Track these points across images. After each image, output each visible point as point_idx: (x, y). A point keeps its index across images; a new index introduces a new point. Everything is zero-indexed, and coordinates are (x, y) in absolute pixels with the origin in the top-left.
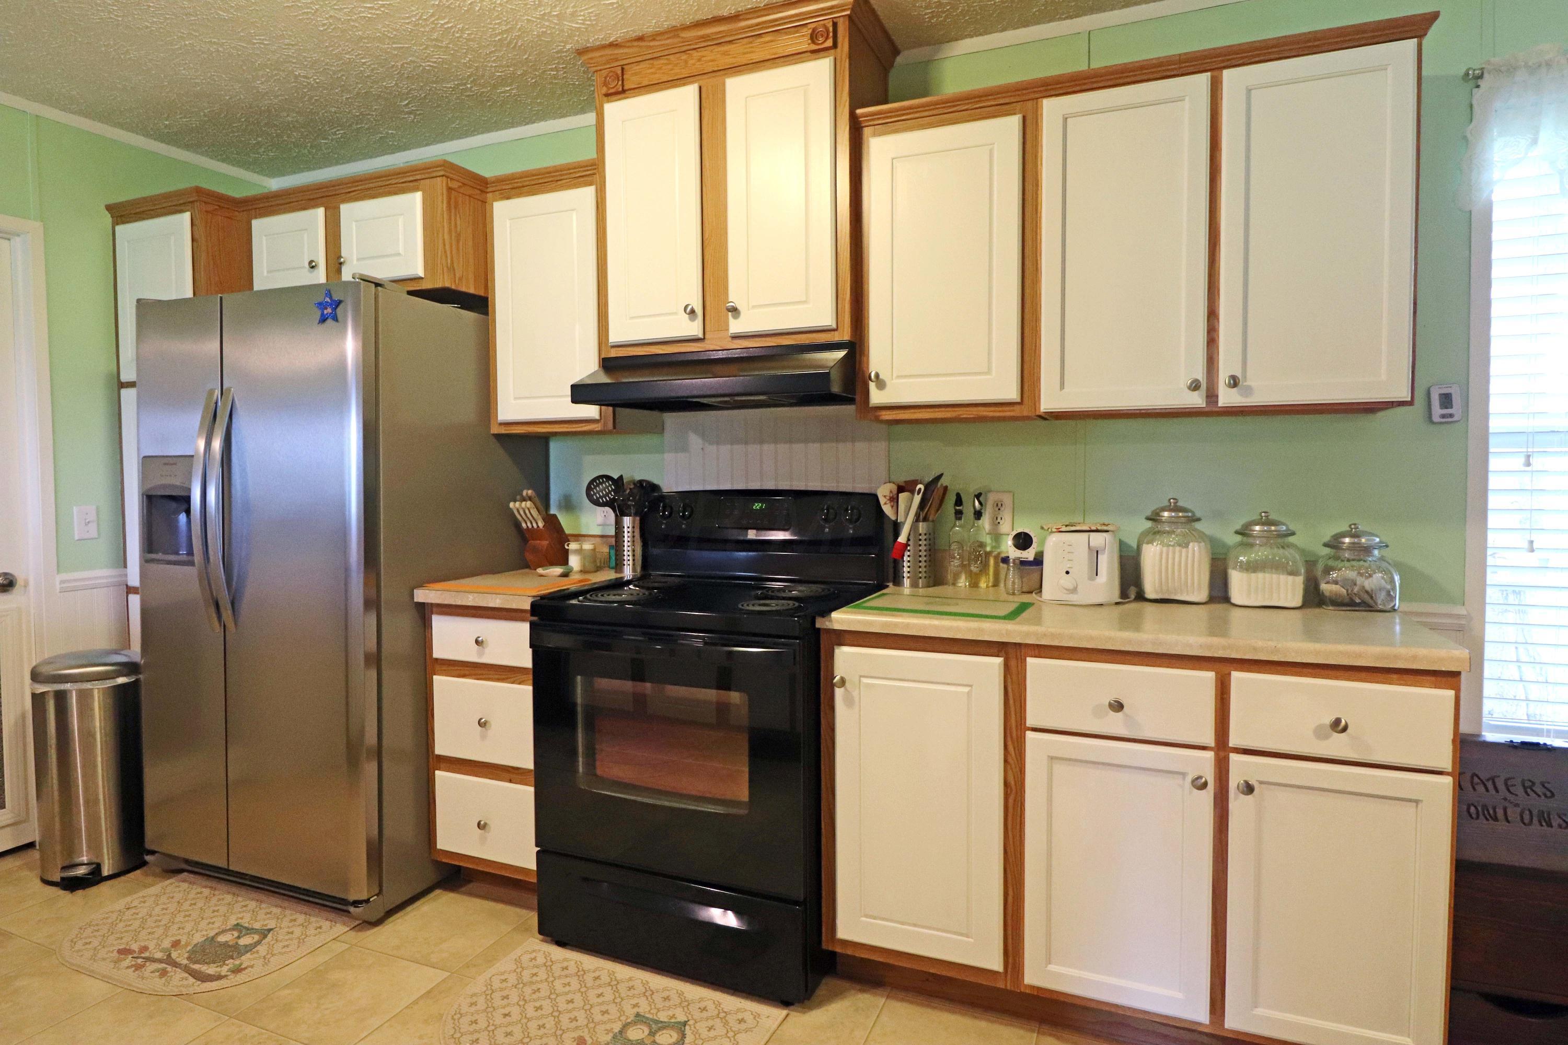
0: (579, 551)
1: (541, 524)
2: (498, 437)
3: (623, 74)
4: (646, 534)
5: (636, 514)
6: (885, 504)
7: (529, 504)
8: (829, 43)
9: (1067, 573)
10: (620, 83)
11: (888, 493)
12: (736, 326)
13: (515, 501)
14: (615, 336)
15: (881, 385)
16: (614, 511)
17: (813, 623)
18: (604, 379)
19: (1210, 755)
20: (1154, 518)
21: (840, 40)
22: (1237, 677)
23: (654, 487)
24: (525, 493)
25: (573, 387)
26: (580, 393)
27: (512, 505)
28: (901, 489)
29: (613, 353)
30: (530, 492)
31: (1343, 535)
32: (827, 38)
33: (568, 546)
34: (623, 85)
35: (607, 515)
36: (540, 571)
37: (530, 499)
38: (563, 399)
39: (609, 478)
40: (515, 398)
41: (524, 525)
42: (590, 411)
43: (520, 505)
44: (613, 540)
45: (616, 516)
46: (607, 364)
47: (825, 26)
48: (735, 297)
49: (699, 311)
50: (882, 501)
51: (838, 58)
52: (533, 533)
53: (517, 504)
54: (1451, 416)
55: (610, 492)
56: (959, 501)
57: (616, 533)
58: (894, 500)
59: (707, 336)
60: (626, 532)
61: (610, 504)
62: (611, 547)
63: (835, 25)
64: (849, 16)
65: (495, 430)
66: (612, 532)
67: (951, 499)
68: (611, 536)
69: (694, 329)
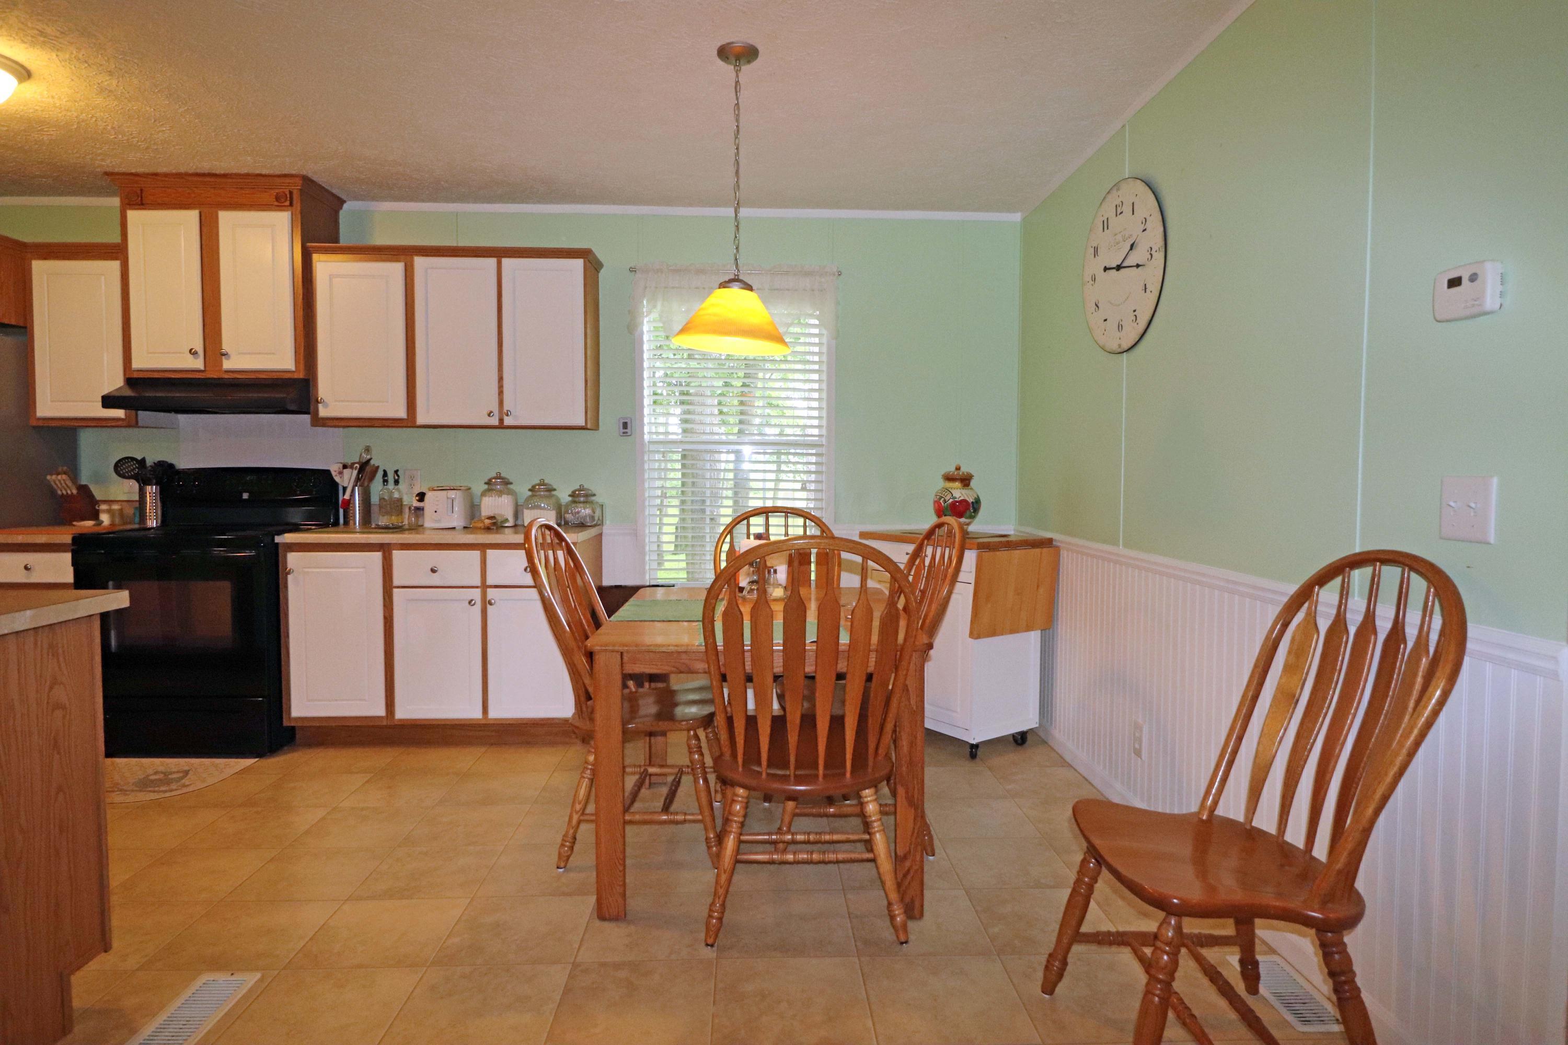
0: (109, 511)
1: (75, 492)
2: (34, 427)
3: (141, 193)
4: (165, 498)
5: (156, 484)
6: (336, 476)
7: (64, 477)
8: (288, 203)
9: (436, 512)
10: (140, 198)
11: (337, 469)
12: (227, 365)
13: (51, 475)
14: (136, 364)
15: (326, 406)
16: (138, 482)
17: (273, 540)
18: (128, 393)
19: (479, 590)
20: (489, 483)
21: (295, 202)
22: (490, 552)
23: (171, 466)
24: (60, 469)
25: (103, 397)
26: (109, 401)
27: (49, 477)
28: (345, 467)
29: (135, 375)
30: (65, 468)
31: (576, 491)
32: (286, 200)
33: (99, 507)
34: (141, 200)
35: (134, 485)
36: (75, 523)
37: (65, 473)
38: (95, 404)
39: (133, 459)
40: (52, 401)
41: (59, 492)
42: (119, 413)
43: (57, 478)
44: (138, 503)
45: (140, 485)
46: (131, 382)
47: (284, 192)
48: (226, 346)
49: (201, 353)
50: (334, 474)
51: (294, 212)
52: (67, 498)
53: (54, 477)
54: (627, 433)
55: (134, 469)
56: (385, 474)
57: (140, 498)
58: (341, 473)
59: (207, 369)
60: (148, 496)
61: (135, 477)
62: (136, 508)
63: (291, 193)
64: (300, 189)
65: (34, 423)
66: (137, 498)
67: (380, 474)
68: (136, 501)
69: (198, 364)
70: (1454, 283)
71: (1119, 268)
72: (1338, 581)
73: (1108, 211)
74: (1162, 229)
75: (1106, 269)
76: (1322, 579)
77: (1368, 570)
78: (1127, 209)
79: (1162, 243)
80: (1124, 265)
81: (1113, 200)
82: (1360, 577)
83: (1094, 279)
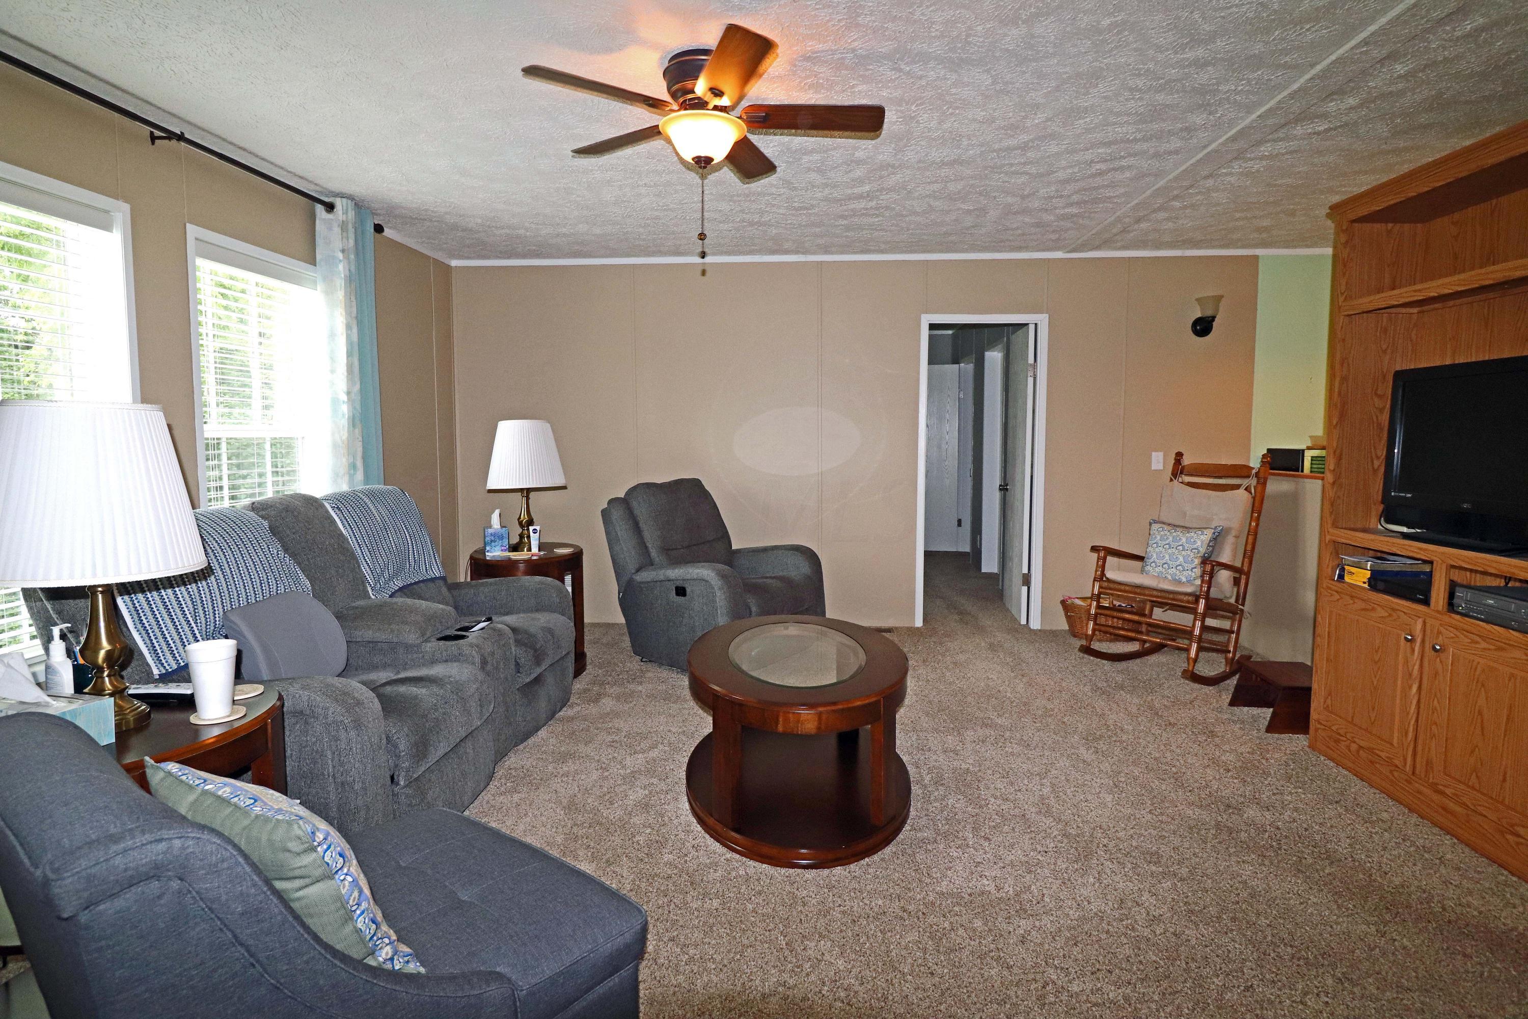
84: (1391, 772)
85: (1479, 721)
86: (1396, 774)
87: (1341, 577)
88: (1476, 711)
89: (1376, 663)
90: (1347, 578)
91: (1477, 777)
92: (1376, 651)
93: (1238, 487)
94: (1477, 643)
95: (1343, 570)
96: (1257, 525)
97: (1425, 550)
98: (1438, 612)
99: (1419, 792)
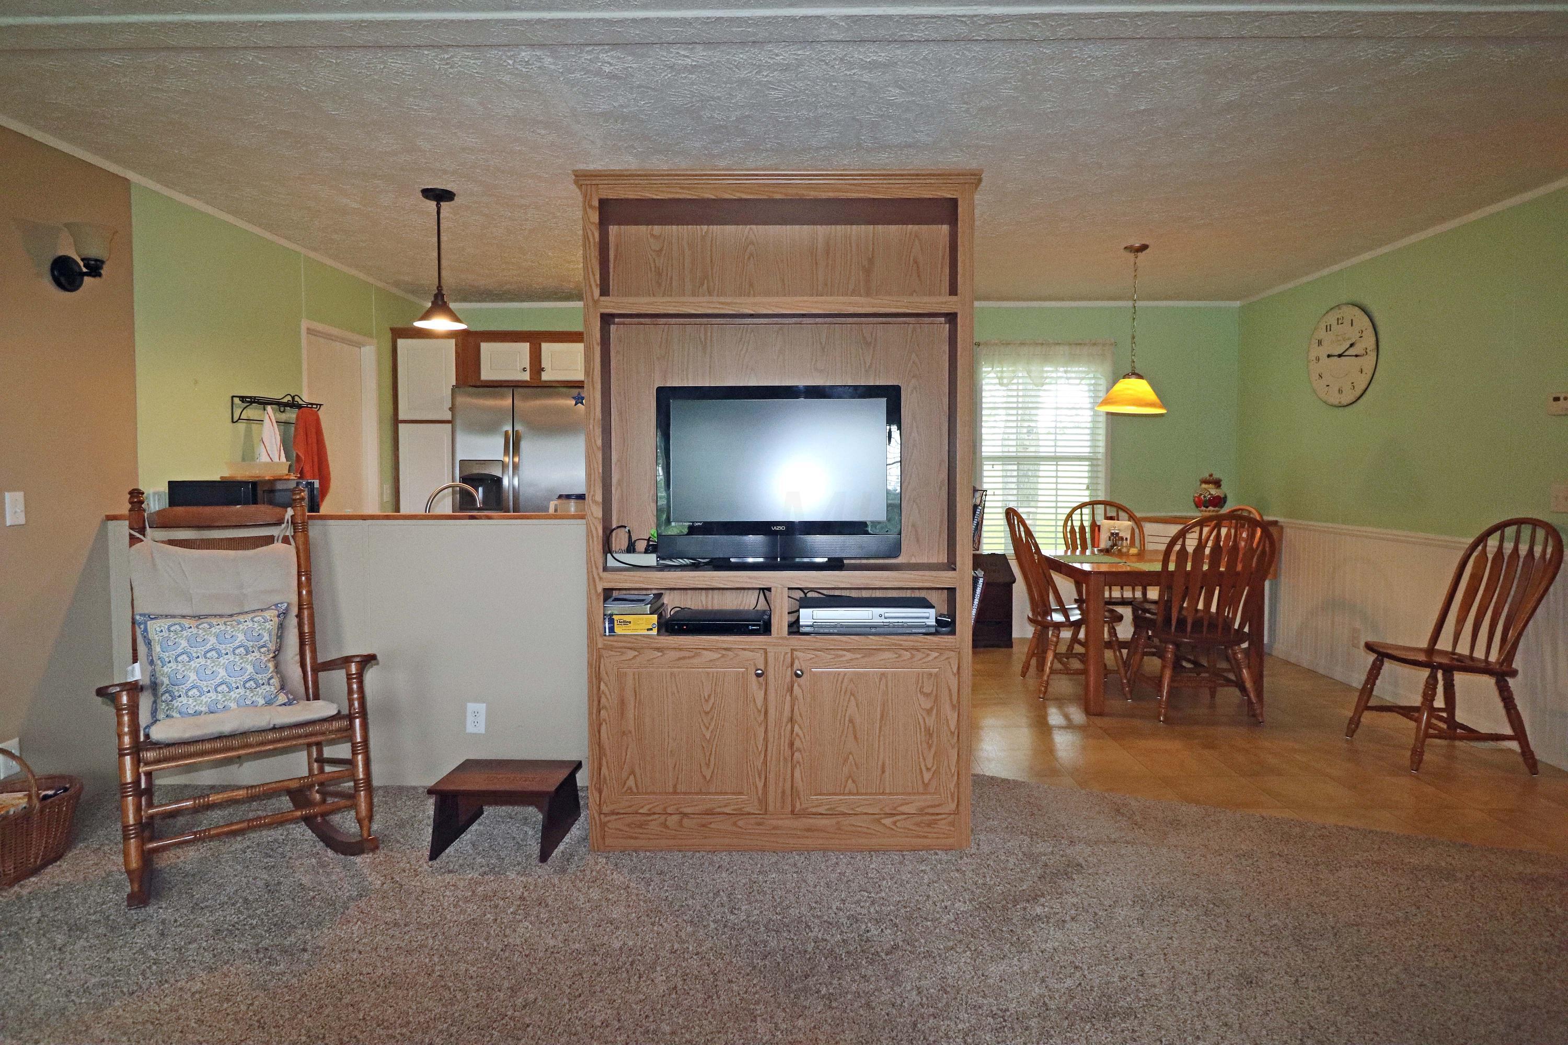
70: (1557, 399)
71: (1340, 356)
72: (1499, 533)
73: (1332, 319)
74: (1374, 339)
75: (1329, 356)
76: (1489, 533)
77: (1514, 528)
78: (1347, 322)
79: (1374, 346)
80: (1346, 354)
81: (1336, 314)
82: (1510, 531)
83: (1318, 359)
84: (735, 824)
85: (851, 729)
86: (740, 823)
87: (612, 629)
88: (847, 719)
89: (707, 713)
90: (618, 630)
91: (854, 781)
92: (707, 701)
93: (270, 540)
94: (842, 656)
95: (612, 621)
96: (310, 593)
97: (755, 578)
98: (782, 638)
99: (775, 828)
